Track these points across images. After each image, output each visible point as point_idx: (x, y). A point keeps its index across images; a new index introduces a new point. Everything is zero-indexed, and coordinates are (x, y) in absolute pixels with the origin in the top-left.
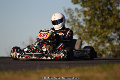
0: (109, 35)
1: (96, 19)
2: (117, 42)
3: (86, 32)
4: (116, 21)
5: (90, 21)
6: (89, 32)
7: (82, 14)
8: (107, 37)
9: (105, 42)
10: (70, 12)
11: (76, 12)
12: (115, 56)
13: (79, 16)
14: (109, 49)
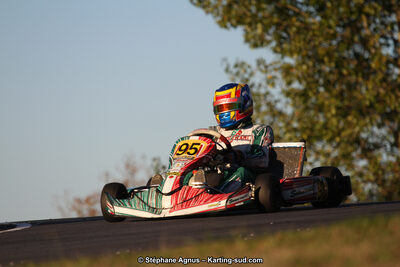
0: (364, 135)
1: (322, 89)
2: (391, 153)
3: (295, 130)
4: (382, 91)
5: (304, 95)
6: (303, 130)
7: (279, 75)
8: (358, 141)
9: (354, 154)
10: (242, 72)
11: (261, 70)
12: (386, 197)
13: (271, 82)
14: (365, 178)
